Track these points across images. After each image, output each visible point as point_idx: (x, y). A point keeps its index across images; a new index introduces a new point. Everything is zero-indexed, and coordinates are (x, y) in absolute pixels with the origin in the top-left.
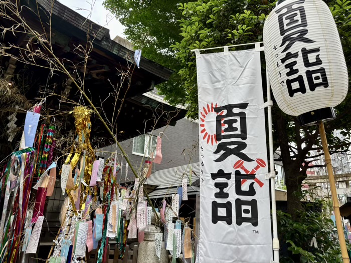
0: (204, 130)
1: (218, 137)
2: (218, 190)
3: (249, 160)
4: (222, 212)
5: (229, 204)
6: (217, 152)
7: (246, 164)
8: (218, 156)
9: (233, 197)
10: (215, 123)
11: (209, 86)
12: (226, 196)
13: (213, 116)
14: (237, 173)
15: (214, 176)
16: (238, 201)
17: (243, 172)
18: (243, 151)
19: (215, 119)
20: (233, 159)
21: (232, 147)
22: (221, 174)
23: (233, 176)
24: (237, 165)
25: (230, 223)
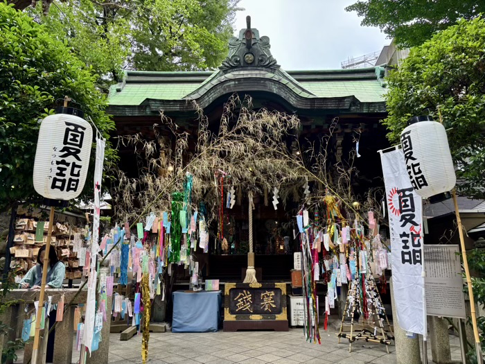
0: (392, 207)
1: (401, 211)
2: (404, 245)
3: (417, 225)
4: (407, 257)
5: (410, 252)
6: (401, 221)
7: (416, 228)
8: (402, 223)
9: (411, 249)
10: (398, 201)
11: (391, 176)
12: (408, 248)
13: (396, 196)
14: (412, 233)
15: (401, 236)
16: (414, 250)
17: (414, 233)
18: (413, 220)
19: (398, 199)
20: (409, 225)
21: (408, 217)
22: (404, 235)
23: (410, 235)
24: (412, 229)
25: (411, 263)
